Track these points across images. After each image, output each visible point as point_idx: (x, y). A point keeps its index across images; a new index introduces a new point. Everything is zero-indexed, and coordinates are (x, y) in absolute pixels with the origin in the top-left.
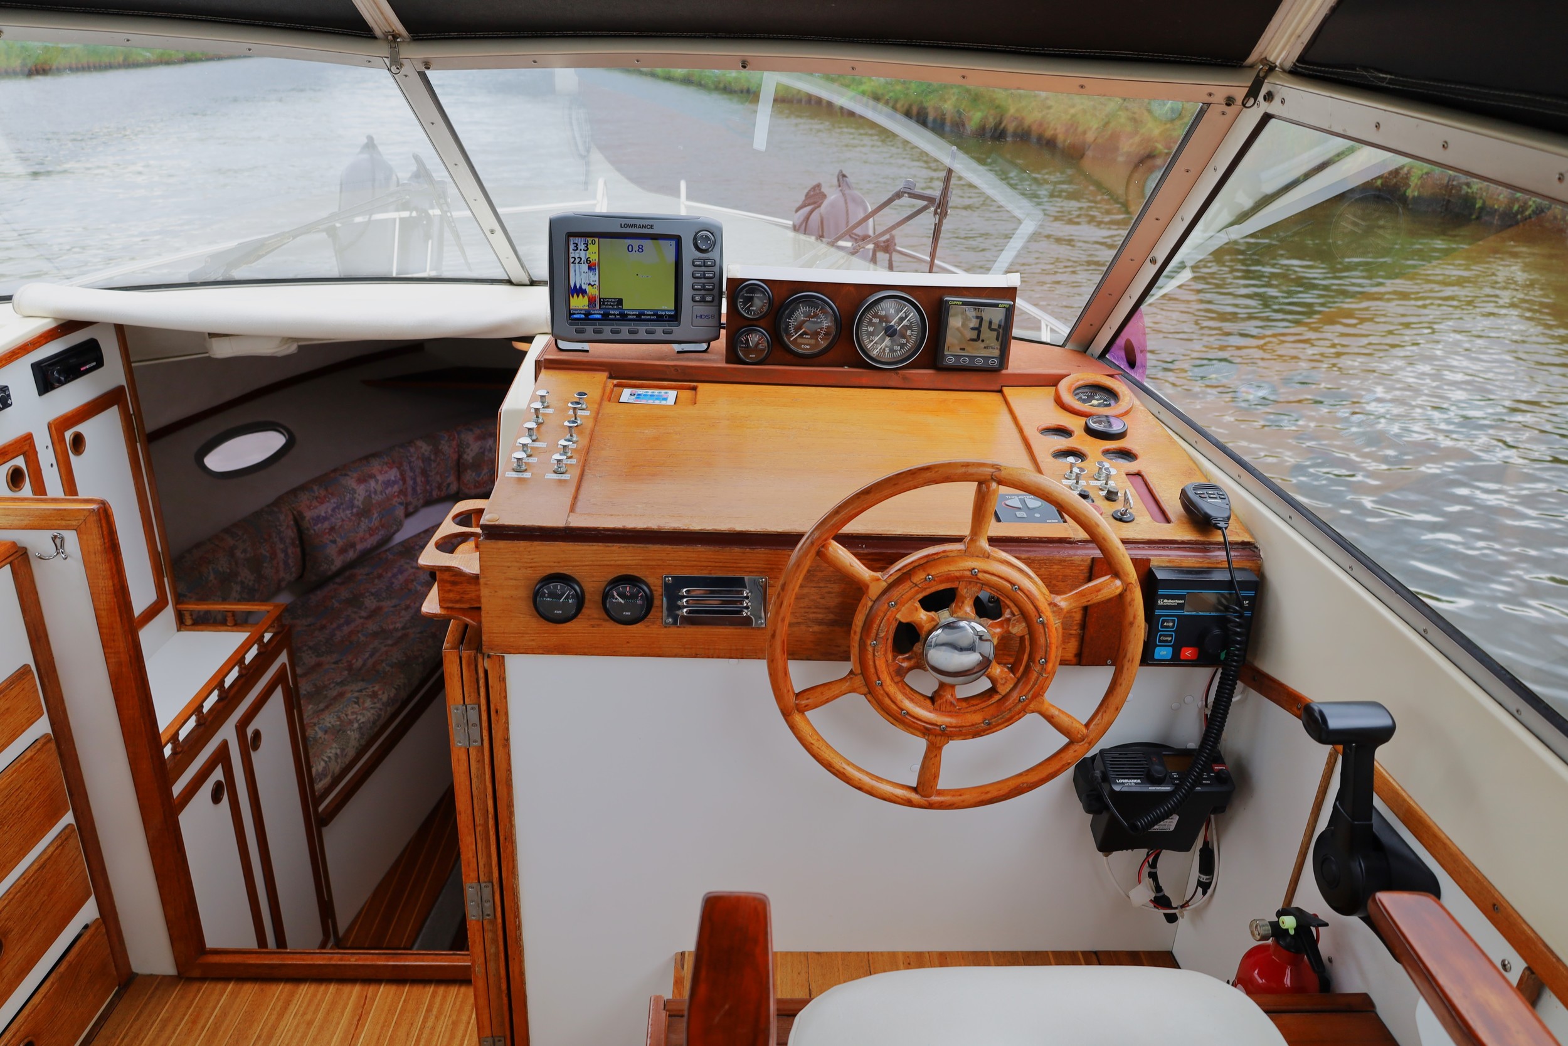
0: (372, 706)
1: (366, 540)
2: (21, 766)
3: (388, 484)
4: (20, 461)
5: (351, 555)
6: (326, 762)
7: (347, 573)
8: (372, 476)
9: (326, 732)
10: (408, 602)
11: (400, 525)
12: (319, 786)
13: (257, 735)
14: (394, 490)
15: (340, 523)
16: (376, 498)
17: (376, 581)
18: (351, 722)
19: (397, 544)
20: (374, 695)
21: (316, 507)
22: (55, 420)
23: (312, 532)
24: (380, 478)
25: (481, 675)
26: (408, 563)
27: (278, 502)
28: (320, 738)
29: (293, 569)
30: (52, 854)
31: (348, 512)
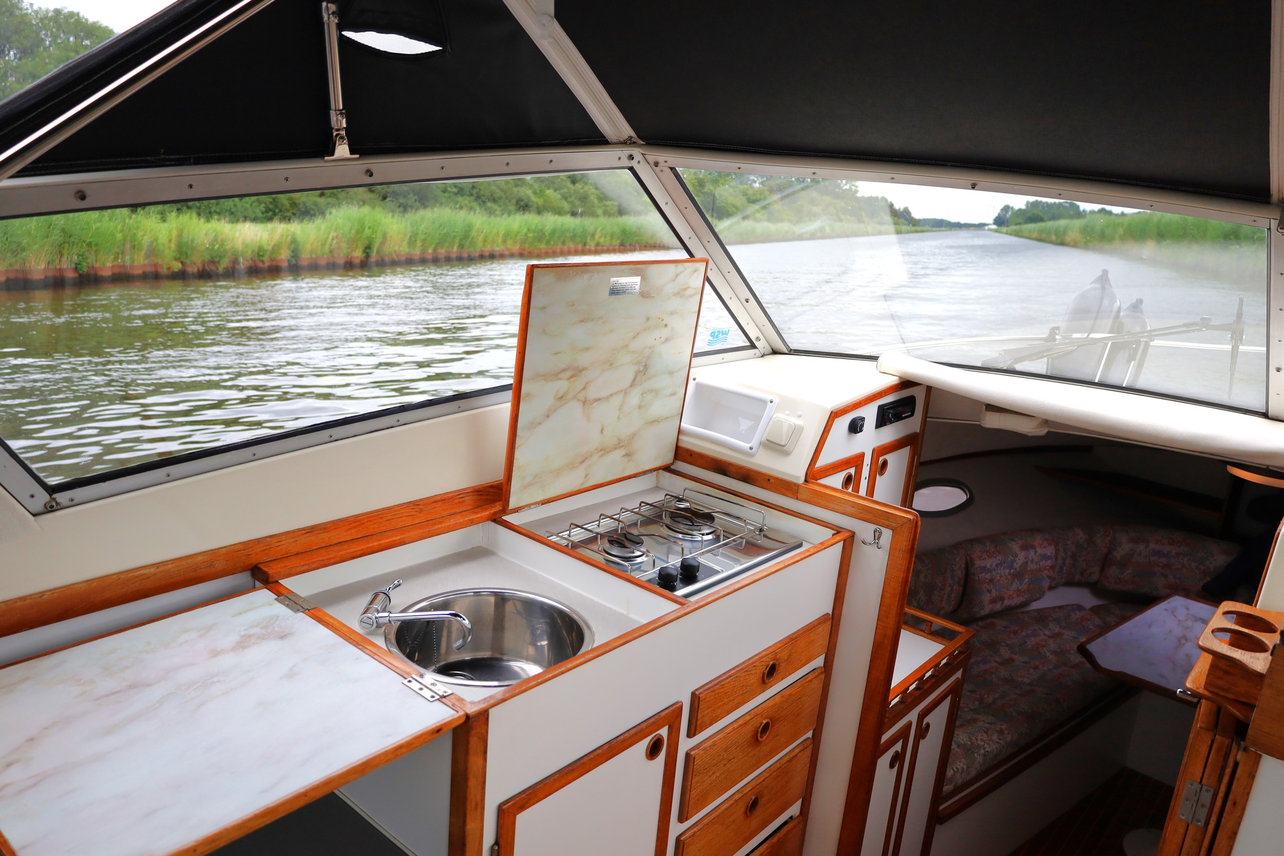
0: (997, 740)
1: (1013, 598)
2: (805, 684)
3: (1044, 557)
4: (852, 471)
5: (998, 607)
6: (954, 771)
7: (989, 621)
8: (1033, 547)
9: (959, 747)
10: (1037, 664)
11: (1042, 594)
12: (947, 788)
13: (928, 725)
14: (1047, 564)
15: (998, 578)
16: (1032, 566)
17: (1012, 635)
18: (979, 747)
19: (1033, 610)
20: (1001, 732)
21: (985, 559)
22: (879, 447)
23: (977, 578)
24: (1039, 550)
25: (1231, 764)
26: (1041, 630)
27: (957, 546)
28: (954, 749)
29: (953, 603)
30: (797, 754)
31: (1007, 571)
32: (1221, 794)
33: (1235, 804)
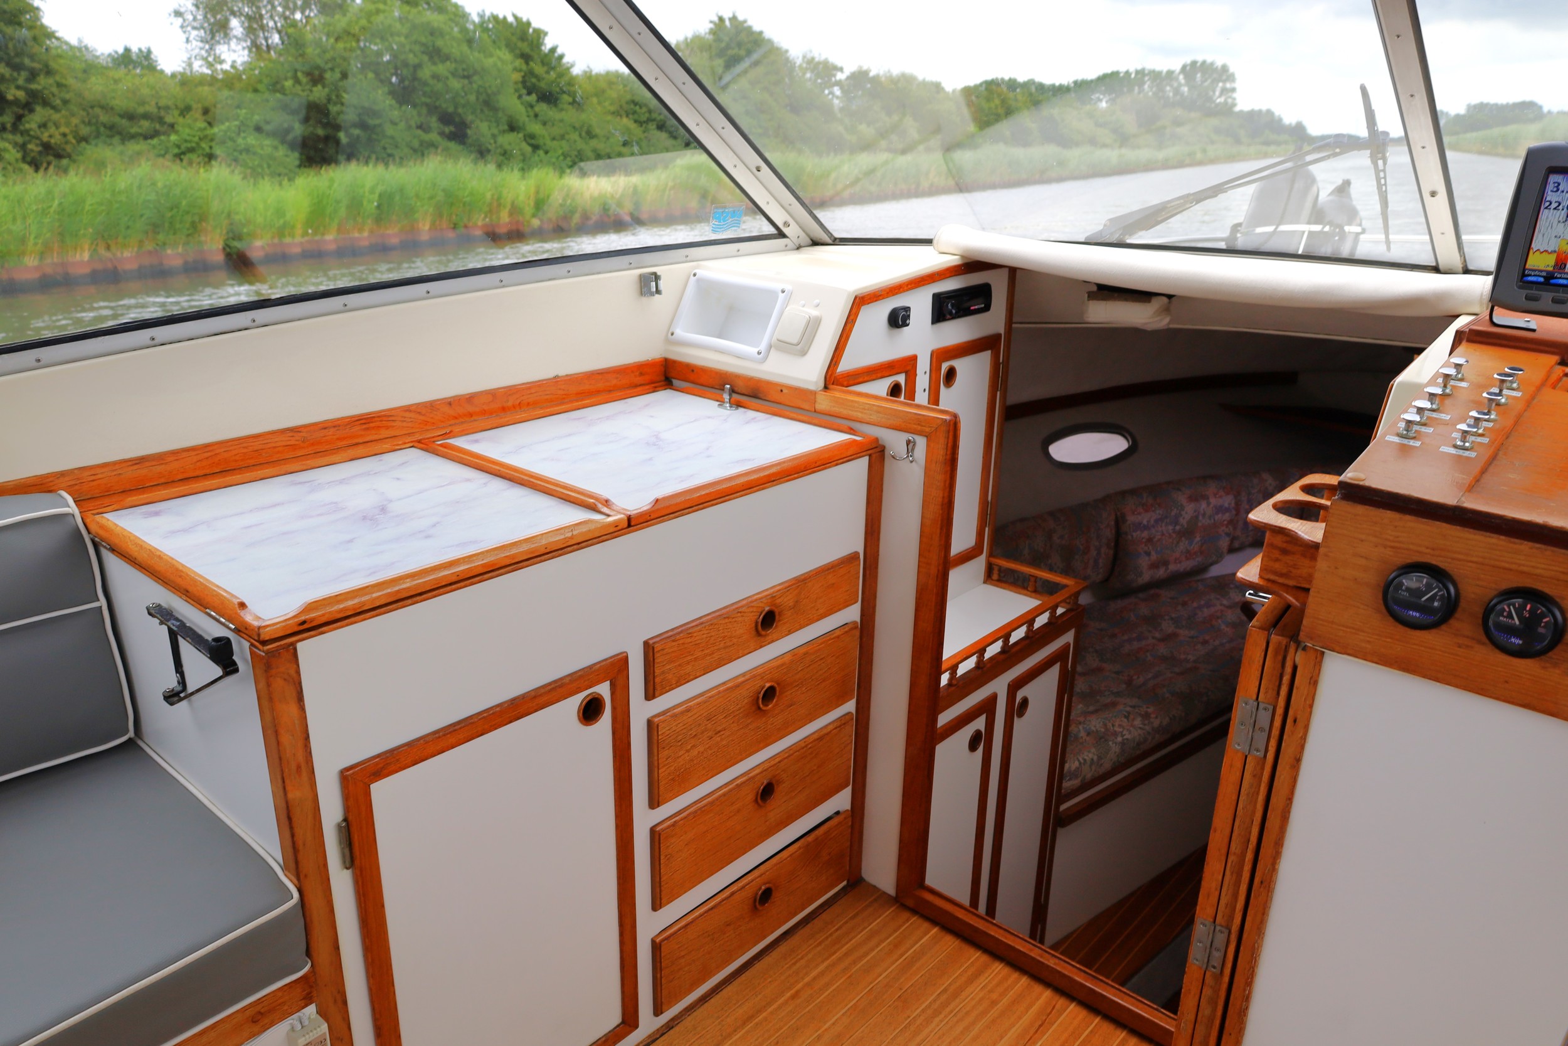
0: (1141, 726)
1: (1180, 562)
2: (829, 640)
3: (1220, 509)
4: (901, 379)
5: (1161, 573)
6: (1080, 763)
7: (1152, 592)
8: (1205, 497)
9: (1088, 734)
10: (1207, 638)
11: (1219, 558)
12: (1067, 784)
13: (1025, 702)
14: (1224, 518)
15: (1160, 537)
16: (1203, 522)
17: (1180, 607)
18: (1115, 734)
19: (1211, 578)
20: (1146, 716)
21: (1139, 514)
22: (938, 349)
23: (1130, 537)
24: (1213, 501)
25: (1288, 669)
26: (1218, 599)
27: (1106, 499)
28: (1082, 737)
29: (1101, 570)
30: (831, 731)
31: (1170, 528)
32: (1280, 711)
33: (1295, 721)
